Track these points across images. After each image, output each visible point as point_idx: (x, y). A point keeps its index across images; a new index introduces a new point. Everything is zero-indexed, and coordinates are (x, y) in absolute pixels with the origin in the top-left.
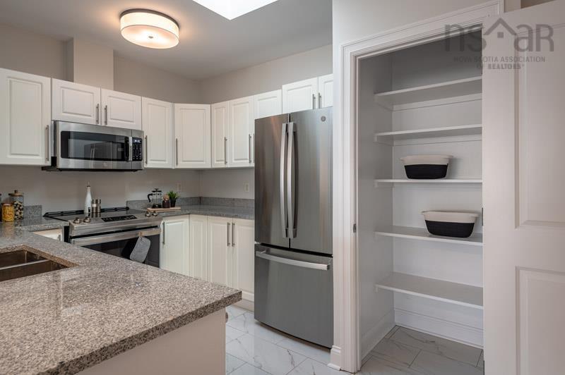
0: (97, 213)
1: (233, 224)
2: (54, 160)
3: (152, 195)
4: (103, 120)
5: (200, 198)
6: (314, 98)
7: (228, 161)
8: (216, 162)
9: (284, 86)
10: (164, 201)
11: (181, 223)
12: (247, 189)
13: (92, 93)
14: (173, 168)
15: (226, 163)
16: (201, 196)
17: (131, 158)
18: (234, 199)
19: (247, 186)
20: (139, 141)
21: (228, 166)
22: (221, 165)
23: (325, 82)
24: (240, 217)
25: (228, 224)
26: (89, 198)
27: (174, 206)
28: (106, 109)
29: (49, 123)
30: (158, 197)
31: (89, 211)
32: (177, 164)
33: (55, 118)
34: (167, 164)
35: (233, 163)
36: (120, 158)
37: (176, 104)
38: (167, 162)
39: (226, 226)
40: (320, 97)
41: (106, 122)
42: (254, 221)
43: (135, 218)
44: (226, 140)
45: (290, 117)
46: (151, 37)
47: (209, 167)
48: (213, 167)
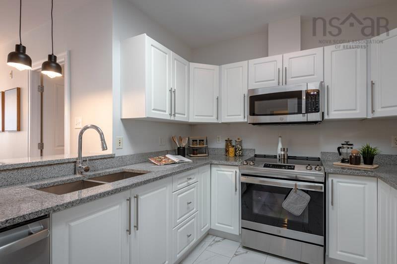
0: (284, 159)
3: (342, 148)
4: (284, 80)
10: (351, 156)
11: (363, 186)
14: (369, 117)
20: (315, 93)
26: (280, 146)
28: (286, 71)
29: (246, 92)
30: (350, 151)
31: (279, 156)
32: (373, 112)
36: (296, 111)
38: (358, 111)
41: (286, 82)
43: (294, 169)
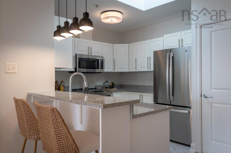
1: (142, 95)
2: (76, 69)
3: (105, 83)
4: (90, 53)
5: (121, 85)
6: (179, 41)
7: (137, 68)
8: (131, 69)
9: (164, 36)
10: (110, 86)
11: (118, 95)
12: (144, 81)
13: (87, 42)
14: (113, 72)
15: (136, 69)
16: (122, 84)
17: (100, 68)
18: (138, 86)
19: (144, 80)
20: (102, 61)
21: (137, 71)
22: (134, 70)
23: (185, 34)
24: (146, 93)
25: (140, 95)
27: (113, 88)
28: (91, 48)
29: (74, 55)
30: (108, 84)
31: (85, 89)
32: (115, 70)
33: (76, 53)
34: (111, 70)
35: (139, 69)
36: (96, 68)
37: (114, 45)
39: (139, 96)
40: (182, 40)
41: (91, 54)
42: (153, 94)
43: (103, 92)
44: (136, 59)
45: (171, 50)
46: (112, 20)
47: (128, 71)
48: (130, 71)
